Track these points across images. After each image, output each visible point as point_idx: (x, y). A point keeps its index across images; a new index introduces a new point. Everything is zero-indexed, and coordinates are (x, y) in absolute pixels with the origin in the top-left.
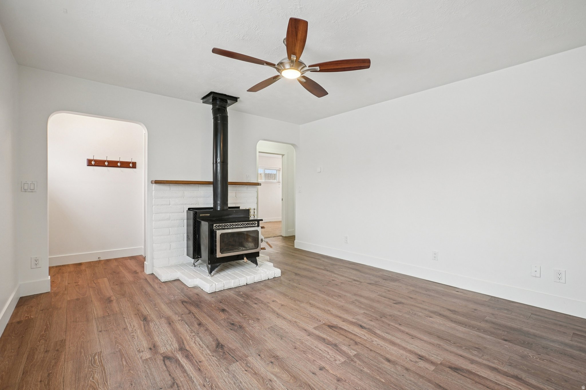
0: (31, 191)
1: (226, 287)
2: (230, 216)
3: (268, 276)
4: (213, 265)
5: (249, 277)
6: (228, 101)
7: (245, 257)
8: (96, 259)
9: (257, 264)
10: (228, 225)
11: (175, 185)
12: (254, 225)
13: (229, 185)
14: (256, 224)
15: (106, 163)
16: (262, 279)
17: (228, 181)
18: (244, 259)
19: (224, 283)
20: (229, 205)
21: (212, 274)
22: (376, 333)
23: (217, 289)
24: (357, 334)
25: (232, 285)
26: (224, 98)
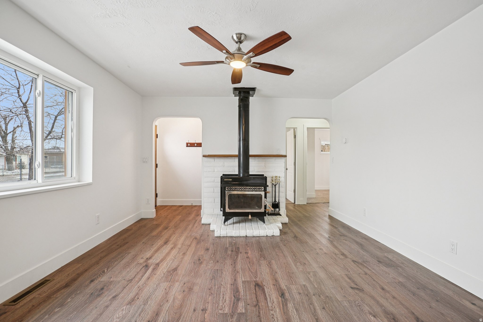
0: (146, 162)
1: (229, 235)
2: (249, 182)
3: (267, 233)
4: (226, 217)
5: (249, 231)
6: (250, 93)
7: (250, 215)
8: (190, 204)
9: (264, 222)
10: (242, 188)
11: (218, 158)
12: (260, 190)
13: (250, 157)
14: (262, 189)
15: (196, 145)
16: (261, 234)
17: (250, 154)
18: (248, 216)
19: (227, 232)
20: (250, 173)
21: (226, 223)
22: (286, 305)
23: (221, 235)
24: (268, 299)
25: (234, 235)
26: (247, 90)
